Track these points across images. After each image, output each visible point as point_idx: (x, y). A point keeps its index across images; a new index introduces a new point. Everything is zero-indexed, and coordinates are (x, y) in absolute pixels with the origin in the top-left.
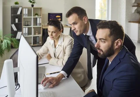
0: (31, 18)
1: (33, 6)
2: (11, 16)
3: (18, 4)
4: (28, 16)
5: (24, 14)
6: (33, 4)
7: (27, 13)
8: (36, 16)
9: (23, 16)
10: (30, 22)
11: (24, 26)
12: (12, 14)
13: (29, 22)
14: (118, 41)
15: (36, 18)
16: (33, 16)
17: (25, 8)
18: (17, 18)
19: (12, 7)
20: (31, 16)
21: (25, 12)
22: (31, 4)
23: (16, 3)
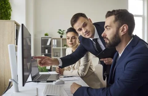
0: (60, 49)
1: (61, 37)
2: (42, 47)
3: (48, 35)
4: (57, 47)
5: (53, 45)
6: (62, 35)
7: (56, 44)
8: (65, 47)
9: (53, 47)
10: (60, 53)
11: (53, 56)
12: (42, 45)
13: (58, 53)
14: (123, 27)
15: (65, 49)
16: (62, 47)
17: (55, 39)
18: (47, 49)
19: (43, 38)
20: (60, 47)
21: (54, 43)
22: (60, 35)
23: (46, 35)
